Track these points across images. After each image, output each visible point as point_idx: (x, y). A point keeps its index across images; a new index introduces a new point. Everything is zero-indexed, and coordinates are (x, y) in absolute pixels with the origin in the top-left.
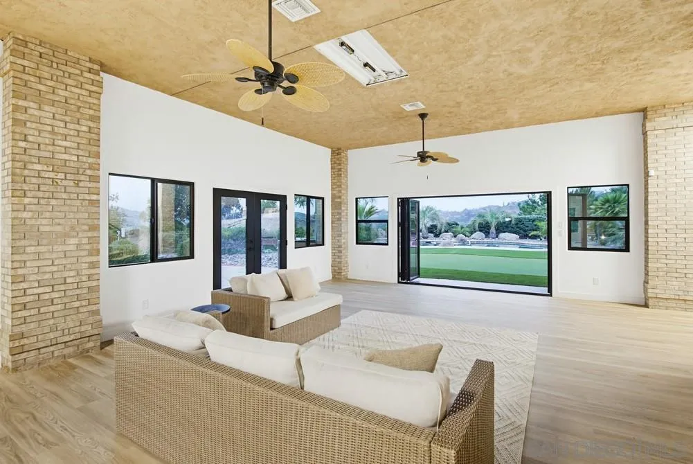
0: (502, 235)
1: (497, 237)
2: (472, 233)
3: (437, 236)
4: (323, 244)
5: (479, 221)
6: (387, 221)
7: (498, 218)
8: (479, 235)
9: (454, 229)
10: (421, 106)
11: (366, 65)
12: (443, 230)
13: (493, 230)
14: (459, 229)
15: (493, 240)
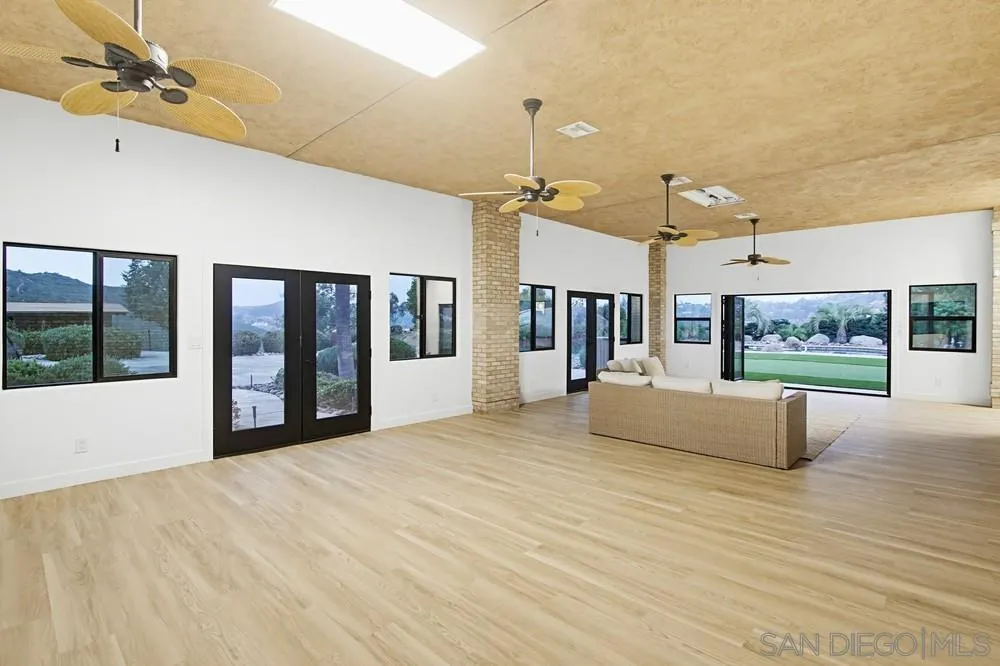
0: (855, 339)
1: (848, 341)
2: (809, 335)
3: (756, 338)
4: (641, 342)
5: (820, 317)
6: (709, 319)
7: (849, 314)
8: (819, 338)
9: (783, 330)
10: (753, 215)
11: (711, 196)
12: (766, 331)
13: (842, 331)
14: (790, 329)
15: (842, 346)
